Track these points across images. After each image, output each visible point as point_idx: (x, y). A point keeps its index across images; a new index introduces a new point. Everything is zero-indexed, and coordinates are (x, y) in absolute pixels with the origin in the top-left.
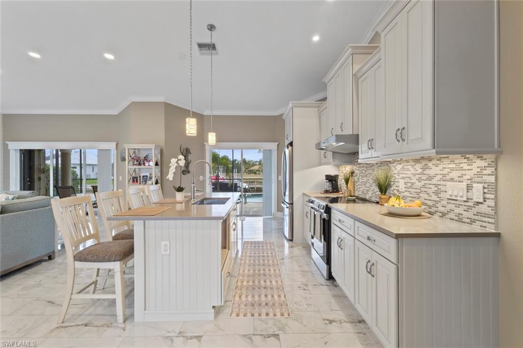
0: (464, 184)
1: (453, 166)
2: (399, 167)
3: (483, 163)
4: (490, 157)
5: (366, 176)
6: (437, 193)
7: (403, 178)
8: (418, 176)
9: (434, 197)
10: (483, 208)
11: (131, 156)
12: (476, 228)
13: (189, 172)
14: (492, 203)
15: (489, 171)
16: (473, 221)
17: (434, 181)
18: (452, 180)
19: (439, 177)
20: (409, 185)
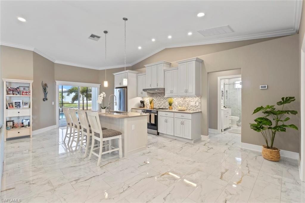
0: (195, 102)
1: (192, 98)
2: (175, 98)
3: (198, 98)
4: (200, 97)
5: (160, 101)
6: (187, 105)
7: (177, 101)
8: (182, 101)
9: (187, 106)
10: (199, 107)
11: (8, 88)
12: (197, 111)
13: (47, 99)
14: (200, 106)
15: (199, 100)
16: (196, 110)
17: (187, 102)
18: (192, 102)
19: (188, 101)
20: (179, 103)
